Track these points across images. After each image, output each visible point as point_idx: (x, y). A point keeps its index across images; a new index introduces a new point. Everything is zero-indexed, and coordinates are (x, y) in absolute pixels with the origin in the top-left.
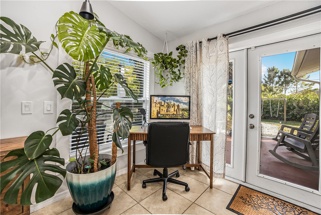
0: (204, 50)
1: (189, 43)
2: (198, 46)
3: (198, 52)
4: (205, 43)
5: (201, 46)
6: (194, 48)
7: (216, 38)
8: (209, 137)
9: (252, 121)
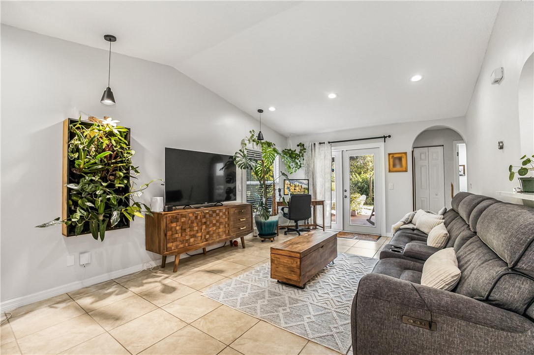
0: (317, 150)
1: (306, 142)
2: (313, 146)
3: (313, 151)
4: (317, 145)
6: (310, 148)
7: (324, 143)
8: (322, 203)
9: (345, 194)
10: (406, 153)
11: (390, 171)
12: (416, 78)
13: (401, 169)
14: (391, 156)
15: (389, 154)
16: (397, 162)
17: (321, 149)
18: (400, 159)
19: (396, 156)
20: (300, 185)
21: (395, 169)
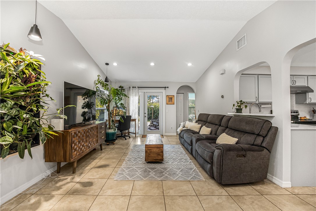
0: (131, 91)
1: (125, 86)
2: (129, 88)
3: (129, 91)
4: (131, 88)
5: (130, 88)
6: (127, 89)
7: (135, 87)
8: (134, 120)
9: (145, 115)
10: (174, 96)
11: (167, 104)
12: (190, 64)
13: (171, 103)
14: (168, 96)
15: (167, 96)
16: (170, 100)
17: (133, 90)
18: (171, 98)
19: (170, 97)
20: (122, 110)
21: (169, 103)
